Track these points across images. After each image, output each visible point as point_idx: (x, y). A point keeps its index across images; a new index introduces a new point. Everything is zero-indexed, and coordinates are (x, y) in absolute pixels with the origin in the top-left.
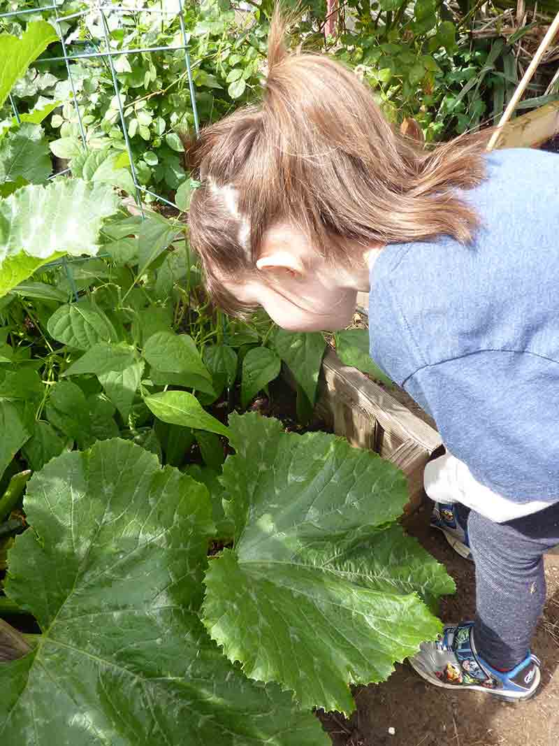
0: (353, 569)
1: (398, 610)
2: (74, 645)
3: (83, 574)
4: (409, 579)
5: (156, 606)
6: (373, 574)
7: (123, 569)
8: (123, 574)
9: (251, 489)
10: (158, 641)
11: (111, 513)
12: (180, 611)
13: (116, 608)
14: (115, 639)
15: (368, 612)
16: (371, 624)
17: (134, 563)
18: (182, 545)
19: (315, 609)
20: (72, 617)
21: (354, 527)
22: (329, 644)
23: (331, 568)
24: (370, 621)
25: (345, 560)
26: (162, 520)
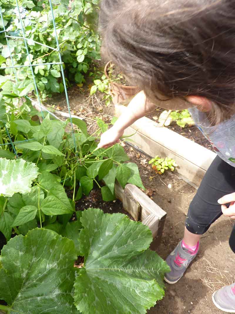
0: (131, 268)
1: (148, 286)
2: (22, 311)
3: (24, 283)
4: (152, 269)
5: (54, 294)
6: (139, 269)
7: (41, 280)
8: (41, 282)
9: (91, 240)
10: (56, 307)
11: (35, 258)
12: (64, 294)
13: (38, 296)
14: (39, 308)
15: (137, 288)
16: (138, 293)
17: (45, 277)
18: (64, 266)
19: (116, 289)
20: (21, 300)
21: (131, 252)
22: (122, 304)
23: (122, 269)
24: (137, 292)
25: (128, 265)
26: (55, 258)
